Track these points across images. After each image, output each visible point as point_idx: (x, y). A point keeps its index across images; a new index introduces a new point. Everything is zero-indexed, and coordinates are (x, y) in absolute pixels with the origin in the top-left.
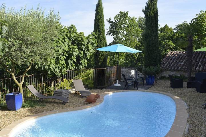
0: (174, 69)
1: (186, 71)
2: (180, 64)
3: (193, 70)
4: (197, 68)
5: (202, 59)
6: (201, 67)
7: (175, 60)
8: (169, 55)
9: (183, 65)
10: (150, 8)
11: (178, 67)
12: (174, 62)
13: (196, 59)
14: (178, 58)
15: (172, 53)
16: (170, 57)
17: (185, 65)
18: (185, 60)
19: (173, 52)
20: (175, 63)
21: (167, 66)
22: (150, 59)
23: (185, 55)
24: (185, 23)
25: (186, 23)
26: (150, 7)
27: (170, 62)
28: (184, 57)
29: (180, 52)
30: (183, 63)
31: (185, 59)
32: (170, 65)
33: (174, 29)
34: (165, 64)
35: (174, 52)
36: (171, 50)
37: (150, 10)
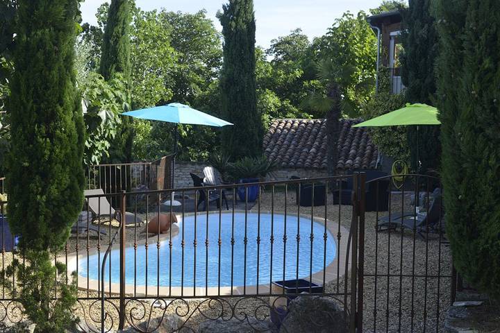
0: (295, 164)
1: (324, 168)
2: (308, 153)
3: (339, 165)
4: (348, 162)
5: (356, 139)
6: (358, 158)
7: (293, 142)
8: (275, 130)
9: (316, 154)
10: (236, 11)
11: (304, 160)
12: (292, 147)
13: (344, 140)
14: (300, 137)
15: (283, 125)
16: (280, 135)
17: (319, 154)
18: (317, 143)
19: (284, 121)
20: (294, 150)
21: (275, 158)
22: (237, 141)
23: (314, 130)
24: (297, 34)
25: (301, 33)
26: (238, 7)
27: (280, 146)
28: (314, 134)
29: (301, 123)
30: (313, 150)
31: (317, 140)
32: (283, 156)
33: (268, 52)
34: (270, 153)
35: (287, 122)
36: (273, 115)
37: (238, 15)
